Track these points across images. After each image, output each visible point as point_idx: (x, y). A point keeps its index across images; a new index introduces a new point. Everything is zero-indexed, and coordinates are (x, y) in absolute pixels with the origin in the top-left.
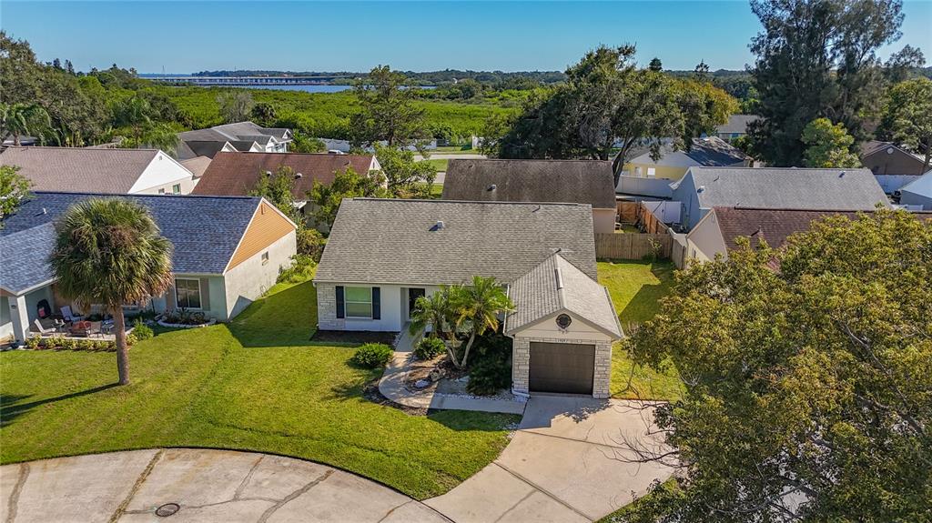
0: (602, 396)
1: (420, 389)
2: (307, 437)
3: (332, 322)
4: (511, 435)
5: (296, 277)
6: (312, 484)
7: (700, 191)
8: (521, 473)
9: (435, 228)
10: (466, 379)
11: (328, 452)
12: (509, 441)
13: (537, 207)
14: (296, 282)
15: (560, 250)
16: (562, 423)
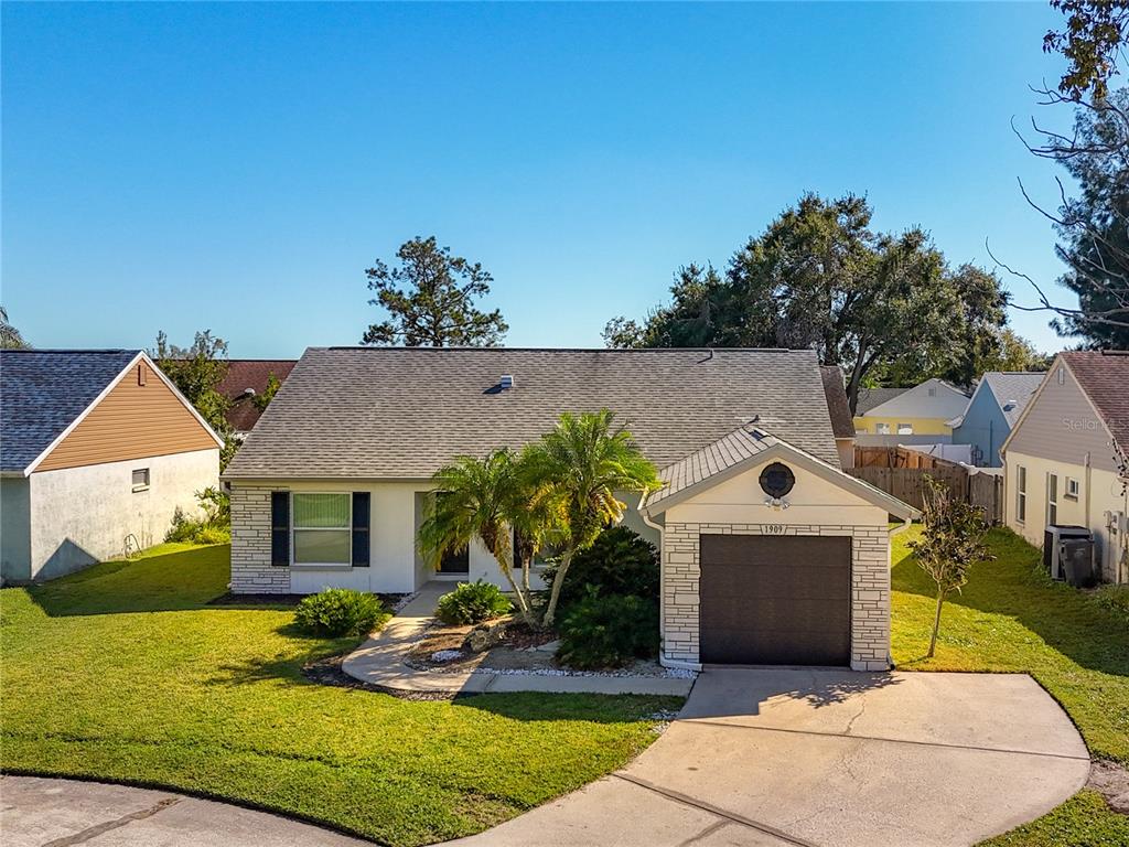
0: (874, 666)
1: (442, 663)
2: (131, 740)
3: (262, 575)
4: (658, 728)
5: (212, 533)
6: (108, 826)
7: (1008, 408)
8: (685, 791)
9: (496, 389)
10: (552, 647)
11: (176, 766)
12: (655, 738)
13: (707, 355)
14: (208, 542)
15: (757, 419)
16: (784, 709)
